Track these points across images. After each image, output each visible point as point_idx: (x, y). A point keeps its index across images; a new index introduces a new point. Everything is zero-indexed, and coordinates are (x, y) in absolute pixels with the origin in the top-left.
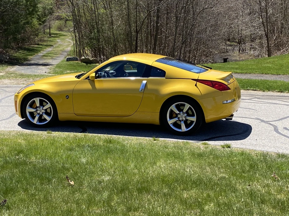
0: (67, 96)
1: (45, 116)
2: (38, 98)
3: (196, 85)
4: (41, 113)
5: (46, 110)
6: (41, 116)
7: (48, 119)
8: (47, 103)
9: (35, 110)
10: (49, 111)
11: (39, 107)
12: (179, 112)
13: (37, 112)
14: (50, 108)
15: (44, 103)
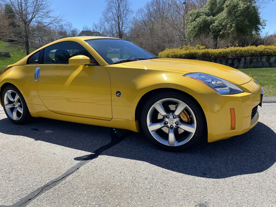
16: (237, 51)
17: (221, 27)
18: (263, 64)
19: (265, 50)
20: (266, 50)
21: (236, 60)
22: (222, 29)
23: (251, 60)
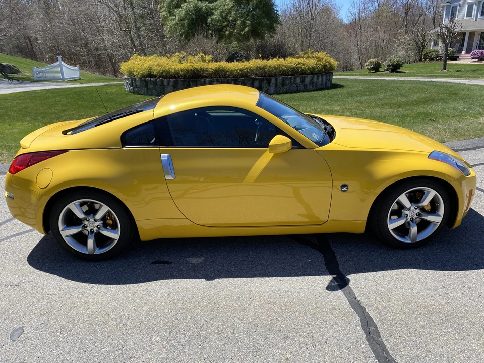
16: (264, 66)
17: (226, 23)
18: (297, 87)
19: (298, 66)
20: (300, 65)
21: (264, 81)
22: (227, 26)
23: (283, 80)
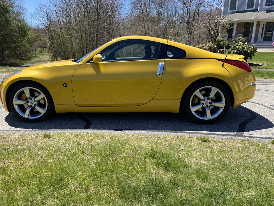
0: (66, 84)
1: (38, 109)
2: (27, 88)
3: (223, 66)
4: (33, 105)
5: (39, 101)
6: (33, 109)
7: (42, 111)
8: (40, 93)
9: (25, 102)
10: (42, 102)
11: (30, 99)
12: (203, 98)
13: (27, 104)
14: (44, 99)
15: (36, 94)
